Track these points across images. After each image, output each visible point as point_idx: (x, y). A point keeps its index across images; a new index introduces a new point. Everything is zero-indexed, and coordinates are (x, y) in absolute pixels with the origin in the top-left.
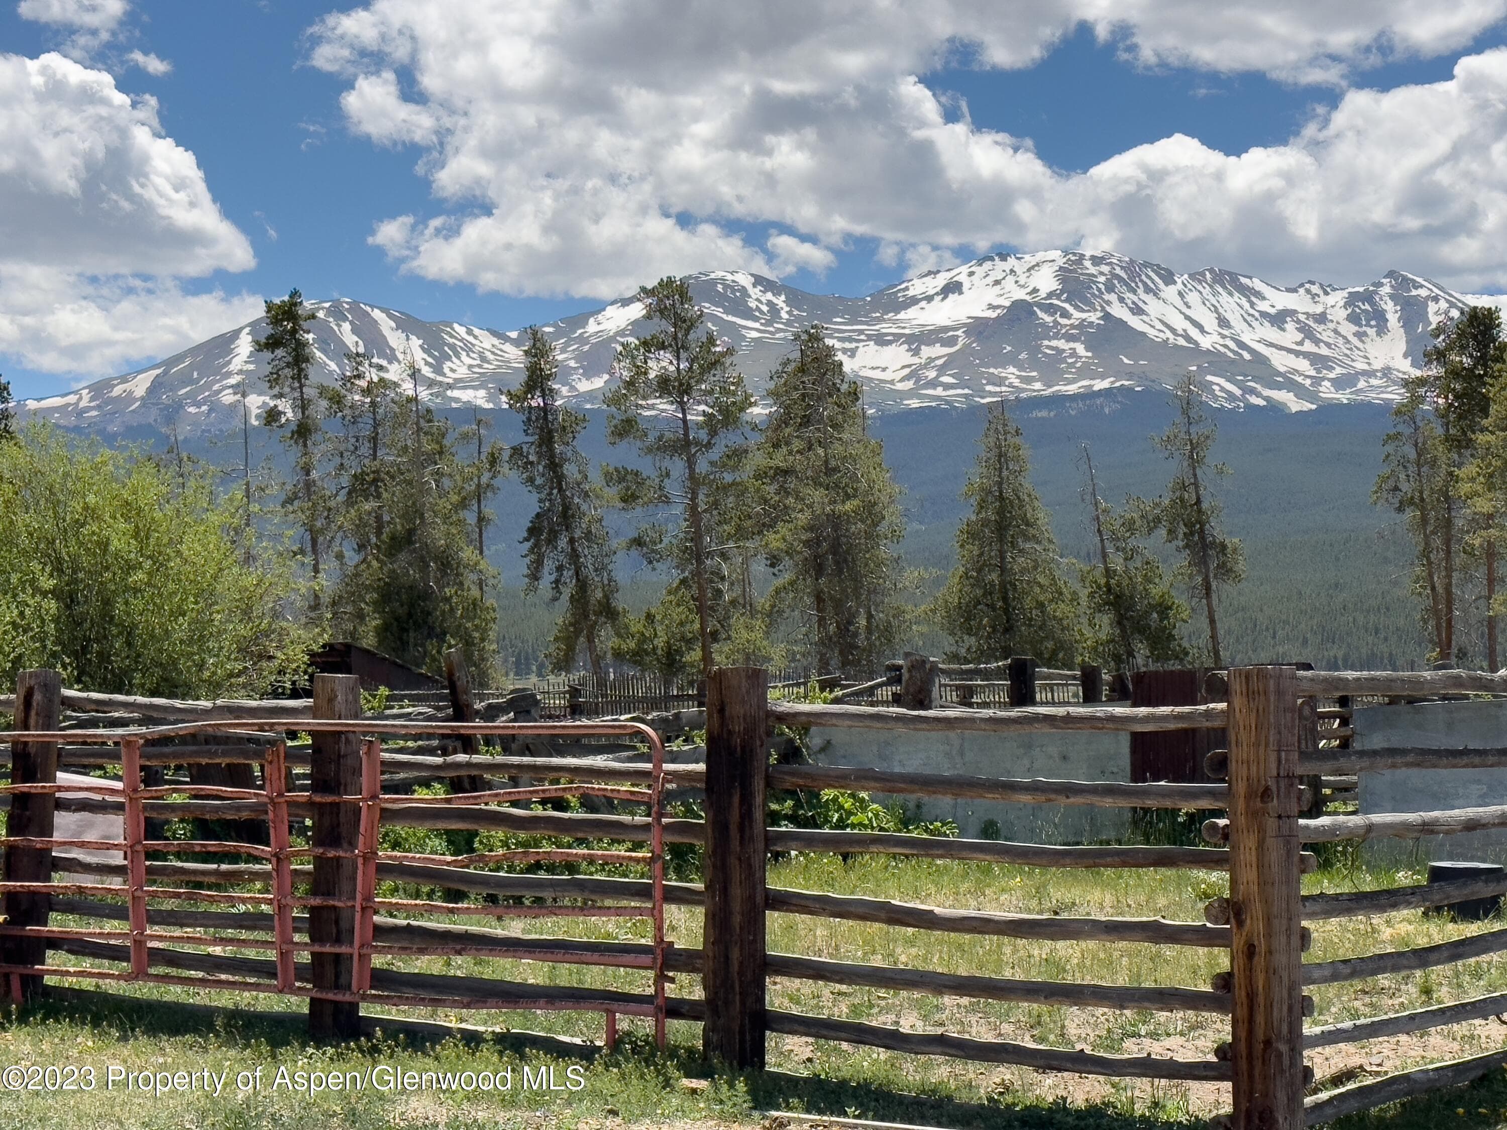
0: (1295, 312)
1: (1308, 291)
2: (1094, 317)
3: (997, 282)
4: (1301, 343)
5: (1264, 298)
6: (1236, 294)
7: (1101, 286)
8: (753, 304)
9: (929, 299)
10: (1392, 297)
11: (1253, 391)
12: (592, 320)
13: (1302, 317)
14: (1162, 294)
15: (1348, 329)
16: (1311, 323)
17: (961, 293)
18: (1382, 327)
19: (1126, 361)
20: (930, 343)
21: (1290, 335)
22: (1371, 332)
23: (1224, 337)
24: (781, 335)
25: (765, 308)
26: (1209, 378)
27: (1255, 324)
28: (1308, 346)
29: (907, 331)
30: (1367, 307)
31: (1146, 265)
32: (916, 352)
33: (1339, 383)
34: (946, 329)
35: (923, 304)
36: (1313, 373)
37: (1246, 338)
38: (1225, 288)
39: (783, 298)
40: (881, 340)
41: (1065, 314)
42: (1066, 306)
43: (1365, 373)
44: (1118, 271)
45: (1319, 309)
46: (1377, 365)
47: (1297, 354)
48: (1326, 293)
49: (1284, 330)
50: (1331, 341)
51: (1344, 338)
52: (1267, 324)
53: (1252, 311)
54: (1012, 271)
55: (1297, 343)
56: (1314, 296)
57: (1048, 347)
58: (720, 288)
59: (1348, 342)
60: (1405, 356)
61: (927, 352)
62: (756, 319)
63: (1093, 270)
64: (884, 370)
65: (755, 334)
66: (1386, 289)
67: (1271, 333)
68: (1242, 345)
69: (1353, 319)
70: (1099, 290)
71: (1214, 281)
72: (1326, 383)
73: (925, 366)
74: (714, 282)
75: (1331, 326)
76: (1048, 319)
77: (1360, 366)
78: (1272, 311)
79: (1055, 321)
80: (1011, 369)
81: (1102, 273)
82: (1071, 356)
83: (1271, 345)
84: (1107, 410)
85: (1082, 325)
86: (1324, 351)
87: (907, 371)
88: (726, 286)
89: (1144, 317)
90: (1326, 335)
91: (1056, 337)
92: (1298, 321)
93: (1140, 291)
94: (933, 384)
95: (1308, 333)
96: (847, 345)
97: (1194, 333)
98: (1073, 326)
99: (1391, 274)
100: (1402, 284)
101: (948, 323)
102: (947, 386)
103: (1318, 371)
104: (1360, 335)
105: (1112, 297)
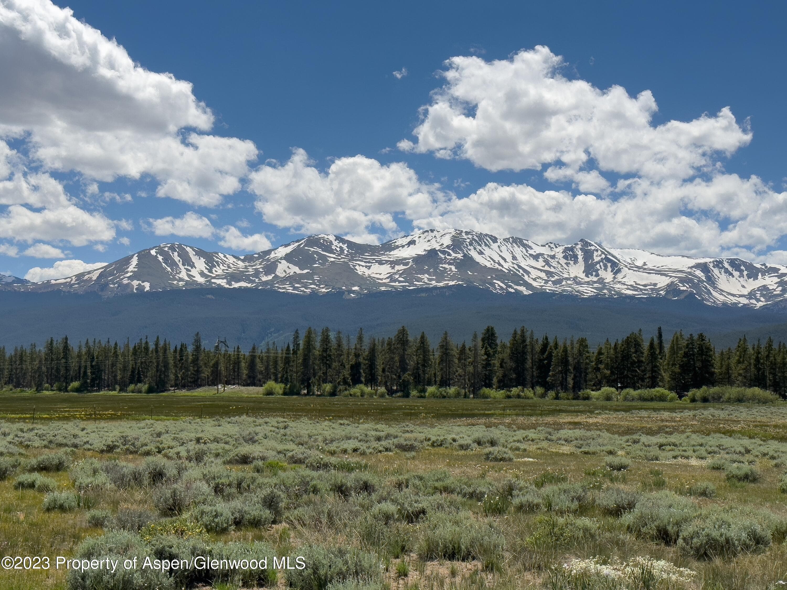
0: (544, 254)
1: (549, 246)
2: (460, 256)
3: (429, 241)
4: (544, 267)
5: (532, 249)
6: (521, 247)
7: (468, 243)
8: (334, 247)
9: (403, 246)
10: (581, 249)
11: (510, 287)
12: (273, 252)
13: (546, 256)
14: (491, 247)
15: (563, 261)
16: (549, 259)
17: (415, 244)
18: (576, 262)
19: (470, 273)
20: (399, 264)
21: (540, 263)
22: (572, 263)
23: (513, 263)
24: (343, 260)
25: (338, 249)
26: (495, 281)
27: (527, 259)
28: (547, 268)
29: (391, 259)
30: (571, 253)
31: (486, 235)
32: (393, 268)
33: (555, 283)
34: (406, 259)
35: (400, 248)
36: (546, 278)
37: (522, 265)
38: (517, 244)
39: (346, 245)
40: (381, 263)
41: (449, 255)
42: (450, 251)
43: (567, 279)
44: (475, 237)
45: (553, 253)
46: (572, 276)
47: (541, 271)
48: (556, 247)
49: (538, 261)
50: (555, 266)
51: (561, 265)
52: (531, 258)
53: (526, 254)
54: (435, 236)
55: (543, 267)
56: (552, 248)
57: (442, 267)
58: (322, 241)
59: (562, 266)
60: (583, 272)
61: (397, 268)
62: (334, 253)
63: (465, 237)
64: (380, 274)
65: (333, 260)
66: (579, 246)
67: (533, 262)
68: (520, 267)
69: (565, 257)
70: (467, 245)
71: (513, 242)
72: (550, 282)
73: (395, 273)
74: (320, 239)
75: (557, 260)
76: (443, 256)
77: (566, 276)
78: (534, 254)
79: (445, 257)
80: (426, 275)
81: (468, 238)
82: (449, 271)
83: (532, 267)
84: (447, 294)
85: (455, 259)
86: (552, 270)
87: (389, 275)
88: (324, 240)
89: (483, 256)
90: (554, 264)
91: (445, 263)
92: (544, 258)
93: (483, 246)
94: (395, 281)
95: (547, 263)
96: (368, 264)
97: (502, 262)
98: (451, 259)
99: (582, 240)
100: (586, 244)
101: (408, 256)
102: (400, 282)
103: (548, 278)
104: (567, 264)
105: (471, 248)
